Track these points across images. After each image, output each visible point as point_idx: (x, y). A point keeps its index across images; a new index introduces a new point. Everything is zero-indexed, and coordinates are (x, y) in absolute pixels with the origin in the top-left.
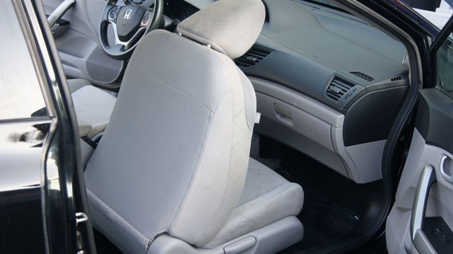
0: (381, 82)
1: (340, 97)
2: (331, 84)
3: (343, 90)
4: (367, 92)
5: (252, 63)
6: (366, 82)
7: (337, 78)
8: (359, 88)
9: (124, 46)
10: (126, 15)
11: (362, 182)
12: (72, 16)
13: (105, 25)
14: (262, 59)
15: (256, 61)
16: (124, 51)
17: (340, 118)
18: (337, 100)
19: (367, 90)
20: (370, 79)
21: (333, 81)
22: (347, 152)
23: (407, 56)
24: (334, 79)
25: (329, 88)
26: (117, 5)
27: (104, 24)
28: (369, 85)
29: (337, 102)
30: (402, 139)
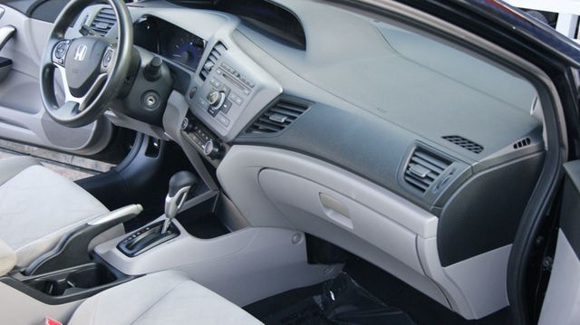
0: (498, 152)
1: (428, 185)
2: (412, 161)
3: (433, 172)
4: (474, 174)
5: (280, 126)
6: (471, 154)
7: (420, 149)
8: (459, 168)
9: (78, 104)
10: (77, 54)
11: (477, 318)
12: (14, 51)
13: (50, 71)
14: (295, 118)
15: (286, 122)
16: (78, 112)
17: (430, 223)
18: (423, 190)
19: (473, 171)
20: (477, 148)
21: (414, 155)
22: (446, 275)
23: (538, 103)
24: (416, 150)
25: (408, 167)
26: (66, 37)
27: (47, 70)
28: (476, 160)
29: (422, 195)
30: (538, 241)
